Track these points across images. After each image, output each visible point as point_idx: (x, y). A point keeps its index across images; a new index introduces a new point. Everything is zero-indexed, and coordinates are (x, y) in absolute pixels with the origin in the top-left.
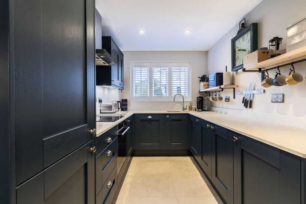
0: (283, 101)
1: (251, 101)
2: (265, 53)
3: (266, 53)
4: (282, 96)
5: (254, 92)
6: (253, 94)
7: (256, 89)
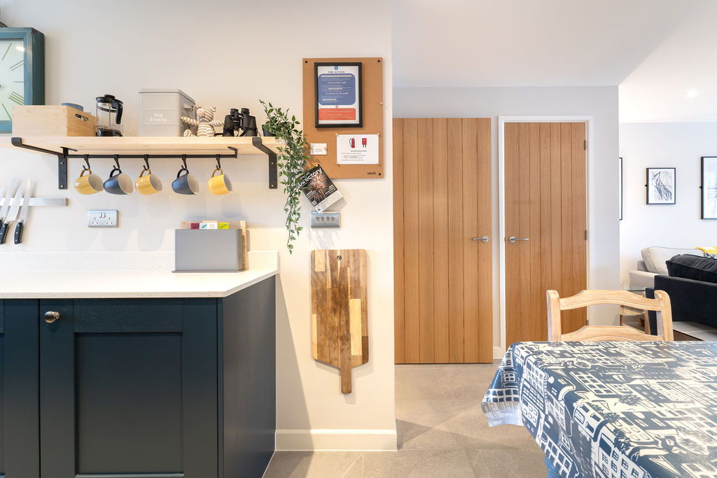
0: (117, 225)
1: (21, 224)
2: (80, 117)
3: (82, 119)
4: (115, 215)
5: (32, 202)
6: (30, 208)
7: (38, 194)
